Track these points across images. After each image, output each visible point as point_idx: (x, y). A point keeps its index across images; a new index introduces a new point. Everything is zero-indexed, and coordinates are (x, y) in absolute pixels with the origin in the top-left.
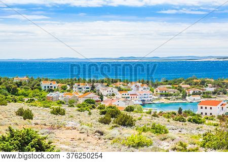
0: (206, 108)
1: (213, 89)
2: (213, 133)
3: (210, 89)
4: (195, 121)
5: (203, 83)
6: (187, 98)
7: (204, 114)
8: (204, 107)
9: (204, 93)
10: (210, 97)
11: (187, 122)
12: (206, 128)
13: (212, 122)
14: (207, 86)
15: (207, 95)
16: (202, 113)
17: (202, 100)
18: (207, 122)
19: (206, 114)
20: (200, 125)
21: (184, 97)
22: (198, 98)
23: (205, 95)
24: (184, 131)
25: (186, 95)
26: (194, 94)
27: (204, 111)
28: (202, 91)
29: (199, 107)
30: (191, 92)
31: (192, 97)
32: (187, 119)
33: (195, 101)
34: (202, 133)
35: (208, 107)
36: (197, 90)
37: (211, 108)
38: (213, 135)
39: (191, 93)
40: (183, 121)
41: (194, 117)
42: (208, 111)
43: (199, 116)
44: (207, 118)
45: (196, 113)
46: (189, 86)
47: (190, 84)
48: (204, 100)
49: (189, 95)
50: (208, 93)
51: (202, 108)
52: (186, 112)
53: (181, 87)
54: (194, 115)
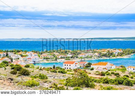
0: (67, 65)
1: (71, 56)
2: (71, 78)
4: (62, 72)
5: (66, 52)
6: (58, 60)
7: (66, 68)
8: (66, 65)
9: (66, 58)
10: (70, 60)
11: (58, 73)
12: (67, 75)
13: (70, 72)
14: (68, 54)
15: (68, 58)
16: (65, 68)
17: (65, 61)
18: (68, 72)
19: (67, 68)
20: (64, 74)
21: (56, 59)
22: (63, 60)
23: (67, 59)
24: (56, 77)
25: (57, 59)
26: (61, 58)
27: (66, 67)
28: (65, 57)
29: (64, 65)
30: (60, 57)
31: (60, 60)
32: (58, 71)
33: (62, 62)
34: (65, 78)
35: (69, 65)
36: (63, 56)
37: (70, 65)
38: (71, 80)
39: (60, 58)
40: (56, 72)
41: (61, 70)
42: (69, 67)
43: (64, 69)
44: (68, 71)
45: (63, 68)
46: (58, 54)
47: (59, 53)
49: (59, 59)
50: (68, 57)
51: (65, 65)
52: (57, 68)
53: (54, 54)
54: (61, 69)
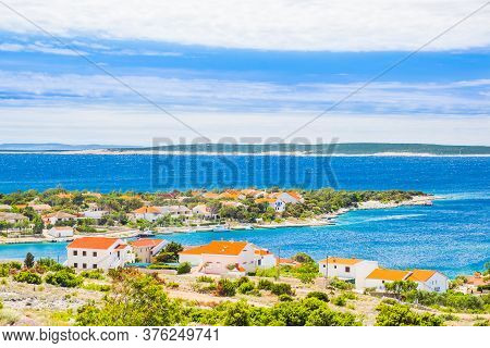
0: (84, 253)
1: (99, 215)
2: (99, 307)
3: (93, 214)
4: (61, 282)
5: (78, 200)
6: (45, 232)
7: (80, 266)
8: (80, 251)
9: (80, 222)
10: (94, 231)
11: (44, 284)
12: (84, 295)
13: (96, 282)
14: (87, 206)
15: (84, 225)
16: (76, 265)
17: (75, 237)
18: (86, 282)
19: (85, 266)
20: (72, 290)
21: (38, 231)
22: (67, 232)
23: (83, 227)
24: (37, 304)
25: (42, 227)
26: (59, 224)
27: (80, 259)
28: (76, 219)
29: (70, 251)
30: (53, 220)
31: (55, 231)
32: (43, 277)
33: (60, 240)
34: (75, 307)
35: (90, 252)
36: (66, 217)
37: (95, 254)
38: (97, 311)
39: (53, 223)
40: (35, 282)
41: (59, 274)
42: (90, 260)
43: (68, 269)
44: (87, 275)
45: (64, 264)
46: (48, 207)
47: (50, 204)
48: (79, 236)
49: (49, 227)
50: (88, 222)
51: (75, 253)
52: (41, 263)
53: (31, 209)
54: (59, 268)
